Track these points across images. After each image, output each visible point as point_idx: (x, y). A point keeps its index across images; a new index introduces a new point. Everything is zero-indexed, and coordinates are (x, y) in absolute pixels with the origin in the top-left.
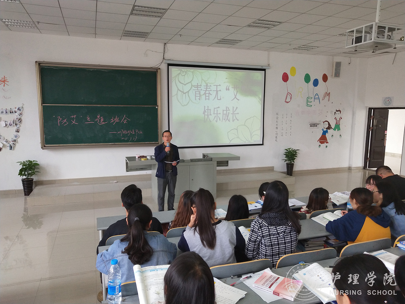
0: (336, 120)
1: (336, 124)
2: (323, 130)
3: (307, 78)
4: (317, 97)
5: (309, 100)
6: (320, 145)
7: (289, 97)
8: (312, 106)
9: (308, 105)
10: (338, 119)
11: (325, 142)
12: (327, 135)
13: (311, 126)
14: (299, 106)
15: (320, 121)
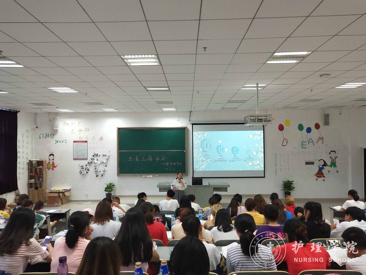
0: (331, 158)
1: (332, 161)
2: (319, 167)
3: (301, 127)
4: (311, 141)
5: (303, 143)
6: (317, 179)
7: (285, 142)
8: (306, 148)
10: (333, 158)
11: (322, 176)
12: (323, 171)
13: (307, 163)
14: (295, 148)
15: (316, 160)
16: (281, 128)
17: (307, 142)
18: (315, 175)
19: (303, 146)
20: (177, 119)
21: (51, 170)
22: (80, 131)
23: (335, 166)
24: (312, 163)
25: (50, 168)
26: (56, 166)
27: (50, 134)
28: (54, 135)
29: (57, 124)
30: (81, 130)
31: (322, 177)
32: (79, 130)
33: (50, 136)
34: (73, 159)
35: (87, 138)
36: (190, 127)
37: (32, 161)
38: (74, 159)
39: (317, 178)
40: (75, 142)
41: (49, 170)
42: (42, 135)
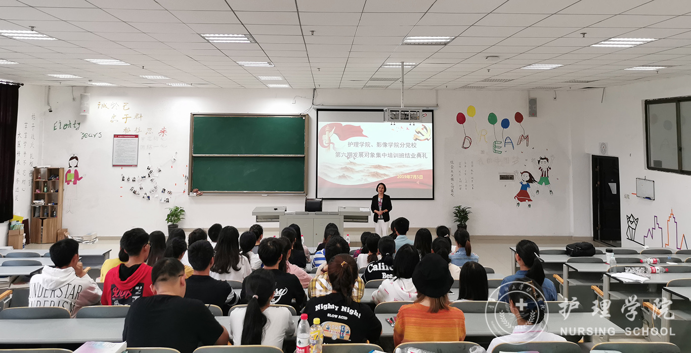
0: (541, 170)
1: (542, 175)
2: (522, 184)
3: (492, 119)
4: (508, 141)
5: (497, 145)
6: (518, 204)
7: (466, 144)
8: (502, 152)
9: (495, 151)
10: (545, 169)
11: (527, 199)
13: (503, 177)
14: (483, 152)
15: (517, 172)
16: (461, 119)
17: (503, 143)
18: (516, 196)
19: (496, 149)
20: (292, 101)
21: (71, 183)
22: (127, 118)
23: (547, 183)
24: (511, 178)
25: (71, 181)
26: (82, 178)
27: (73, 123)
28: (79, 124)
29: (86, 105)
30: (128, 116)
31: (527, 201)
32: (125, 116)
33: (72, 126)
34: (112, 165)
35: (138, 130)
36: (313, 115)
37: (39, 169)
38: (114, 166)
39: (519, 202)
40: (116, 136)
41: (68, 184)
42: (58, 125)
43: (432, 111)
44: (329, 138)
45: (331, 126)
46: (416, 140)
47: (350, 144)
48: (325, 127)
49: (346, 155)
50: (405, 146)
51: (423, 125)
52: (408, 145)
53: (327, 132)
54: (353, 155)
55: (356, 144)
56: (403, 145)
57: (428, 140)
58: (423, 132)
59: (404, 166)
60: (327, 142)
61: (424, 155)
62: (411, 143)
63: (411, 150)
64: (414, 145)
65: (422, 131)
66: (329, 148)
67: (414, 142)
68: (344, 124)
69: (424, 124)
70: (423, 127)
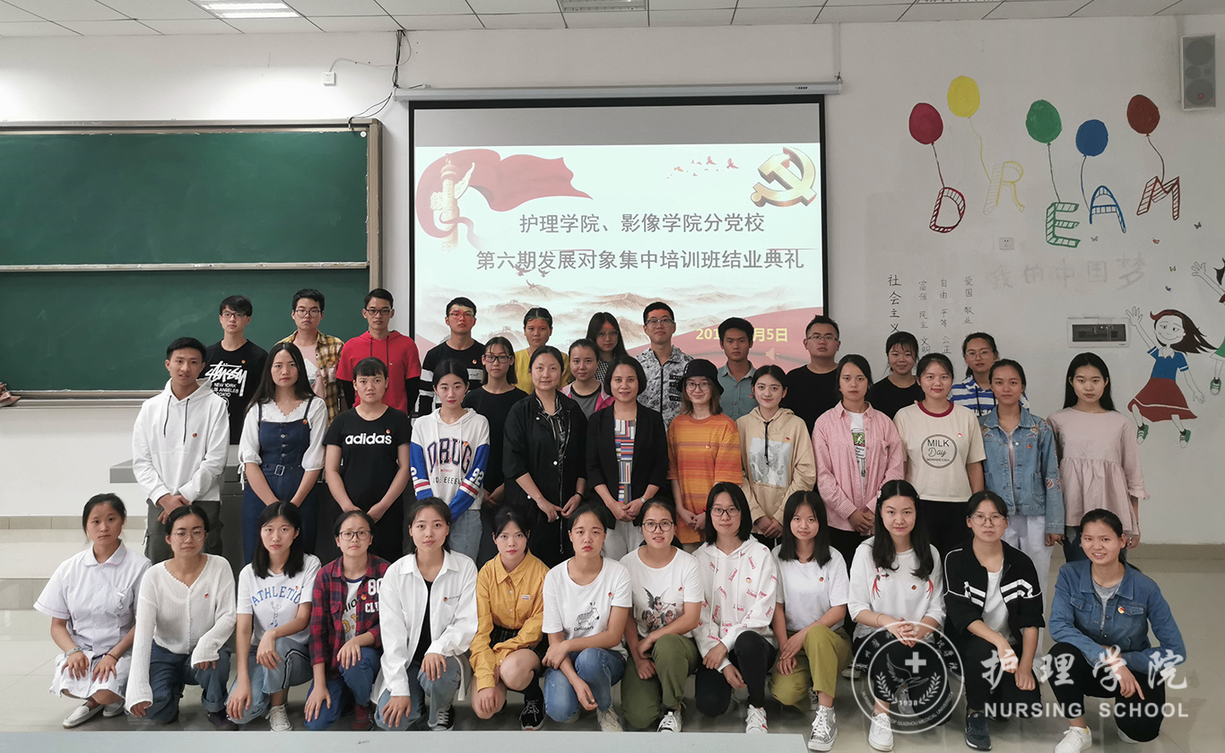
2: (1155, 355)
3: (1043, 122)
4: (1104, 200)
5: (1059, 216)
6: (1143, 428)
7: (949, 209)
8: (1078, 241)
9: (1055, 240)
11: (1176, 412)
12: (1182, 380)
13: (1084, 333)
14: (1007, 243)
15: (1136, 312)
16: (926, 125)
17: (1084, 211)
18: (1133, 402)
19: (1059, 232)
20: (325, 76)
24: (1116, 333)
31: (1175, 417)
36: (396, 122)
39: (1147, 421)
43: (819, 99)
44: (455, 201)
45: (461, 163)
46: (761, 203)
47: (526, 223)
48: (440, 163)
49: (515, 261)
50: (723, 225)
51: (786, 151)
52: (733, 221)
53: (446, 183)
54: (539, 260)
55: (550, 223)
56: (713, 222)
57: (806, 203)
58: (786, 174)
59: (720, 296)
60: (448, 216)
61: (793, 258)
62: (744, 215)
63: (743, 242)
64: (754, 223)
65: (783, 174)
66: (455, 239)
67: (754, 210)
68: (505, 152)
69: (791, 146)
70: (787, 157)
